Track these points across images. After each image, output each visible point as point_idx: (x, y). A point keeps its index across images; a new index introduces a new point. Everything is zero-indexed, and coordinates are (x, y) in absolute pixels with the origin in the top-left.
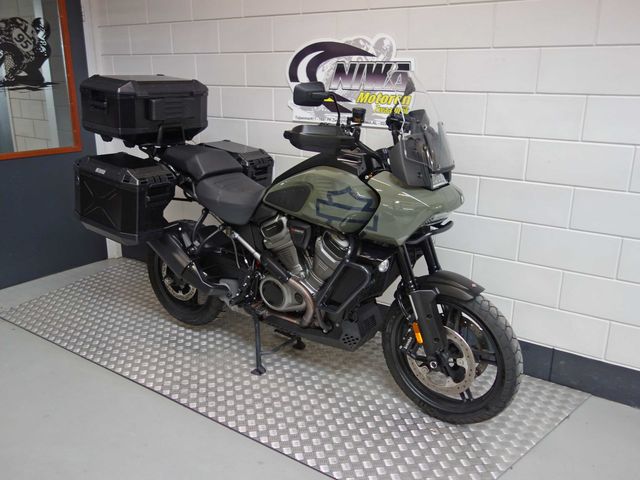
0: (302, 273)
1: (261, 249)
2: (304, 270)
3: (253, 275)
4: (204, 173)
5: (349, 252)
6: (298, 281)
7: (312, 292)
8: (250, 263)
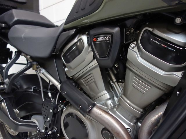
0: (110, 102)
1: (64, 79)
2: (112, 98)
3: (55, 108)
4: (16, 19)
5: (170, 57)
6: (107, 112)
7: (127, 127)
8: (54, 96)
